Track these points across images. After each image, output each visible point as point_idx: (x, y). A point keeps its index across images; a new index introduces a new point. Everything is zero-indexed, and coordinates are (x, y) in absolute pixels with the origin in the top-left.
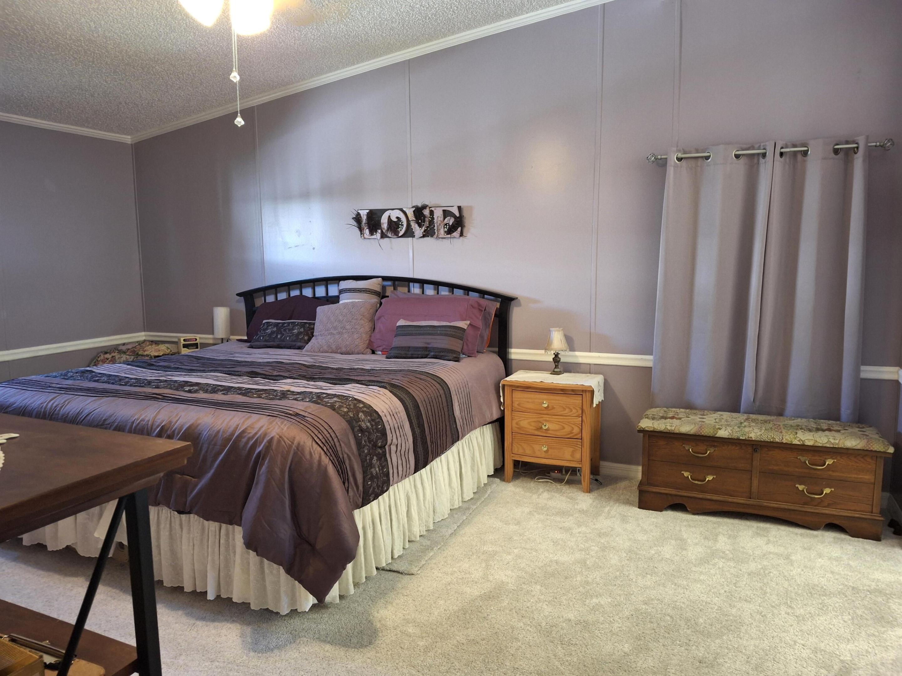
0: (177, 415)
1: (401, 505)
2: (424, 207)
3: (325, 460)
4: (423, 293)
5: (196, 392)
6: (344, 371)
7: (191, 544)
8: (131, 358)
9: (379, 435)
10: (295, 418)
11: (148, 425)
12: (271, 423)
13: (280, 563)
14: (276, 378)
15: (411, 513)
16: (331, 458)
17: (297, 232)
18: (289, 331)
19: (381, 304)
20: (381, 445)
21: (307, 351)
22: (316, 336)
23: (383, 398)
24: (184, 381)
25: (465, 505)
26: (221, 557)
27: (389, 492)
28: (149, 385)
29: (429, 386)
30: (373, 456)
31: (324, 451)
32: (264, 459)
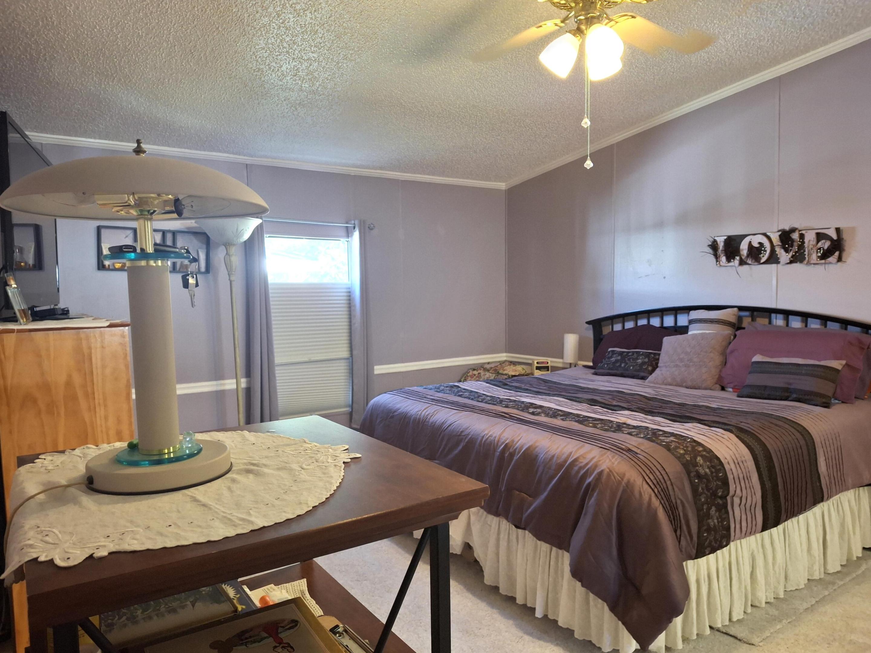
0: (519, 434)
1: (743, 564)
2: (793, 230)
3: (656, 502)
4: (787, 325)
5: (538, 414)
6: (687, 407)
7: (525, 558)
8: (492, 377)
9: (720, 483)
10: (627, 454)
11: (494, 440)
12: (602, 455)
13: (604, 600)
14: (615, 408)
15: (756, 576)
16: (662, 502)
17: (648, 261)
18: (633, 360)
19: (735, 336)
20: (722, 495)
21: (650, 382)
22: (661, 367)
23: (726, 443)
24: (530, 403)
25: (828, 578)
26: (550, 579)
27: (730, 547)
28: (501, 403)
29: (786, 434)
30: (711, 506)
31: (655, 493)
32: (593, 490)
